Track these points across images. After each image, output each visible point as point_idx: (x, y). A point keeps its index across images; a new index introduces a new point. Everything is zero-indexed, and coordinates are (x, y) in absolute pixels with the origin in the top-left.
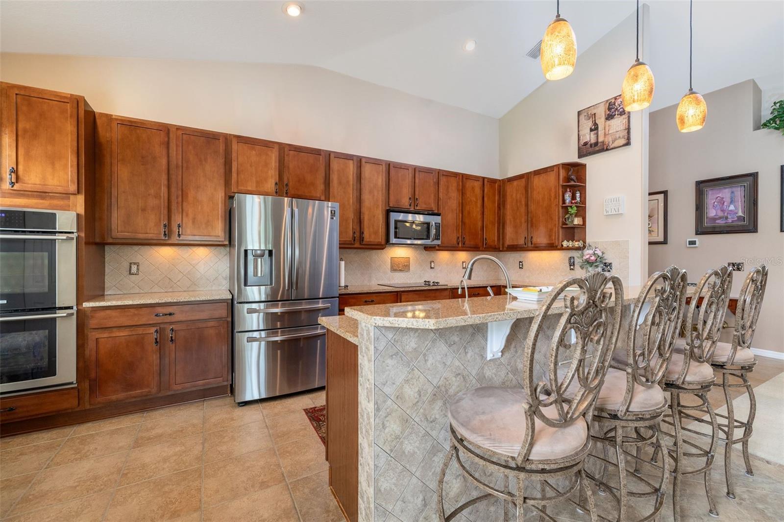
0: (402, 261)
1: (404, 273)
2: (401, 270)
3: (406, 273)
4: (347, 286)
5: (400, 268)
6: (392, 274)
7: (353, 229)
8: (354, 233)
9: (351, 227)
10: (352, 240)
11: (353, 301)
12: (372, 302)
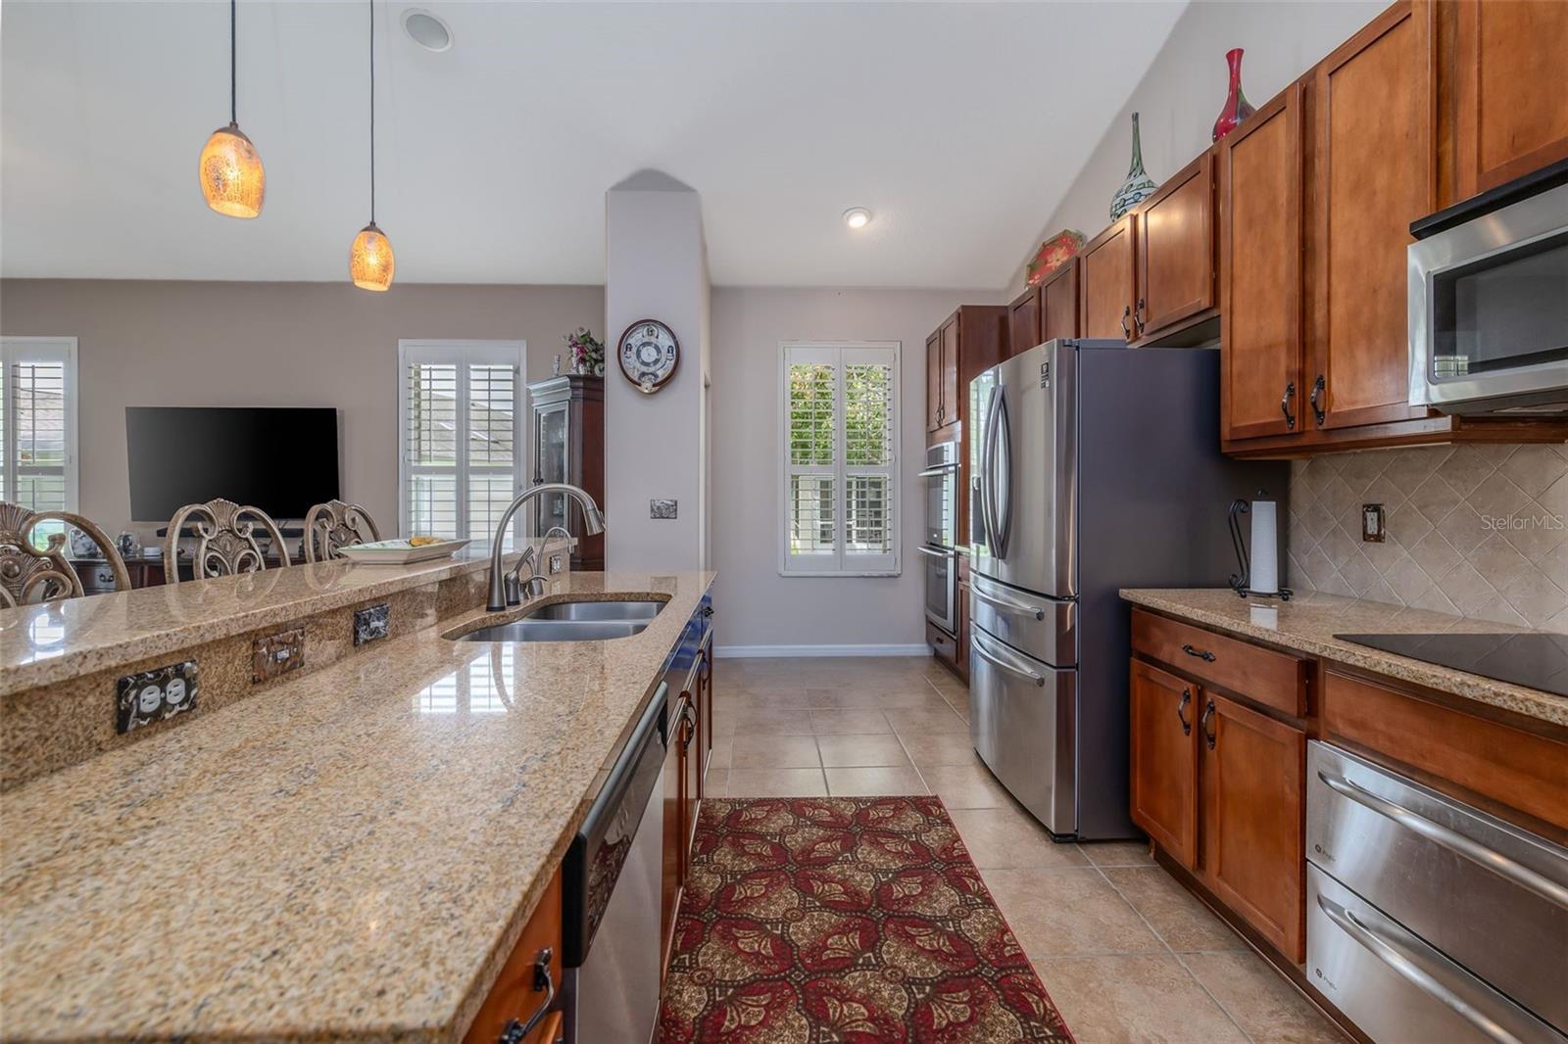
7: (1289, 374)
8: (1290, 390)
9: (1282, 369)
10: (1283, 418)
11: (1157, 634)
12: (1207, 663)
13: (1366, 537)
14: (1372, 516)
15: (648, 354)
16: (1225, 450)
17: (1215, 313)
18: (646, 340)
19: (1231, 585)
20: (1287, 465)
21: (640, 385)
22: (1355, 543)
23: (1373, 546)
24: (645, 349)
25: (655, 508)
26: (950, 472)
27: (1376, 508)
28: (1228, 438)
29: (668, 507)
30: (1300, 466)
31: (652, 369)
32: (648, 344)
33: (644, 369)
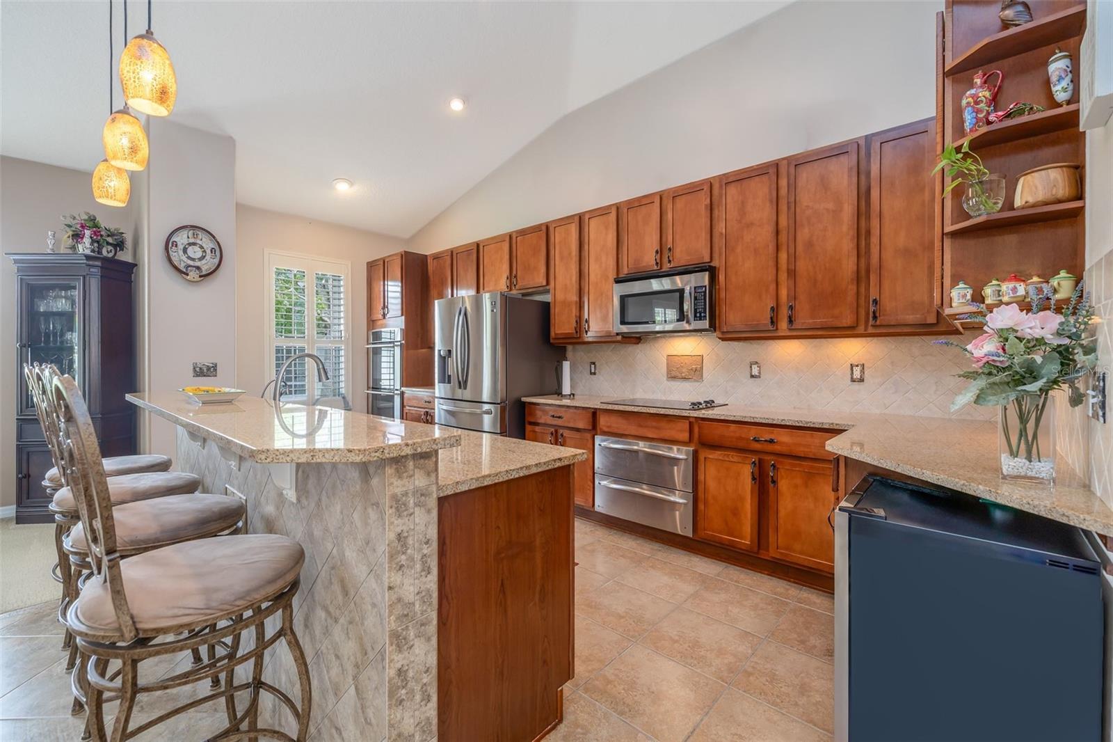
0: (686, 361)
1: (691, 384)
2: (684, 379)
3: (697, 384)
4: (574, 395)
5: (683, 375)
6: (669, 383)
7: (576, 316)
8: (577, 322)
9: (574, 315)
10: (575, 332)
11: (539, 413)
12: (560, 419)
13: (591, 373)
14: (593, 366)
15: (195, 252)
16: (551, 341)
17: (548, 287)
18: (192, 240)
19: (556, 394)
20: (565, 347)
21: (187, 275)
22: (589, 376)
23: (593, 376)
24: (190, 247)
25: (198, 369)
26: (397, 346)
27: (594, 363)
28: (554, 337)
29: (209, 368)
30: (570, 348)
31: (198, 264)
32: (194, 244)
33: (191, 263)
